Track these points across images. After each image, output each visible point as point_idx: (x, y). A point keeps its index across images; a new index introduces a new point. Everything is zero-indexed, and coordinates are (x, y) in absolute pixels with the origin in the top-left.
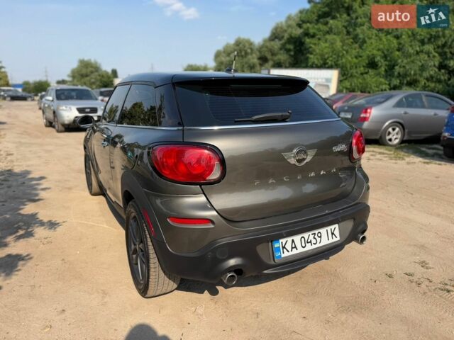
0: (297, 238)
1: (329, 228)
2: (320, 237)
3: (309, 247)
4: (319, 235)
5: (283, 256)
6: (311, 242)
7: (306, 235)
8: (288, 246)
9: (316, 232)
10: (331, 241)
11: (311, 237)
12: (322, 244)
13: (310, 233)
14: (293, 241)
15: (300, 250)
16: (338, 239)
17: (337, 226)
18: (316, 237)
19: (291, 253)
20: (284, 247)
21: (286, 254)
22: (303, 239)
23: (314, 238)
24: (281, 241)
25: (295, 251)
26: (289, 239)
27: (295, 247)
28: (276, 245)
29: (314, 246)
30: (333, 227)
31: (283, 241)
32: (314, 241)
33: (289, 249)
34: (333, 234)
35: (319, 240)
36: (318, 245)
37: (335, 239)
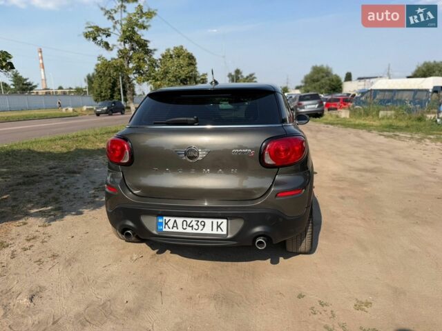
0: (180, 220)
1: (215, 221)
2: (204, 226)
3: (189, 230)
4: (203, 223)
5: (164, 230)
6: (192, 226)
7: (189, 220)
8: (171, 224)
9: (200, 220)
10: (215, 232)
11: (194, 223)
12: (204, 232)
13: (194, 219)
14: (175, 221)
15: (180, 230)
16: (225, 232)
17: (225, 221)
18: (199, 224)
19: (171, 230)
20: (166, 224)
21: (167, 229)
22: (185, 222)
23: (197, 224)
24: (164, 218)
25: (175, 230)
26: (173, 219)
27: (177, 226)
28: (160, 220)
29: (194, 231)
30: (220, 221)
31: (167, 219)
33: (171, 226)
34: (218, 226)
35: (201, 227)
36: (199, 231)
37: (220, 232)
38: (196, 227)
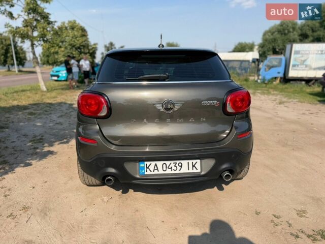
0: (160, 164)
1: (190, 162)
2: (181, 166)
3: (169, 171)
4: (180, 165)
5: (146, 173)
6: (171, 168)
7: (168, 163)
8: (152, 168)
9: (178, 162)
10: (191, 171)
11: (172, 165)
12: (182, 171)
13: (172, 162)
14: (156, 165)
15: (161, 172)
16: (199, 170)
17: (199, 161)
18: (177, 165)
19: (152, 173)
20: (147, 168)
21: (149, 172)
22: (164, 165)
23: (175, 166)
24: (146, 163)
25: (156, 172)
26: (153, 163)
27: (157, 169)
28: (142, 165)
29: (173, 172)
30: (194, 161)
31: (148, 163)
32: (174, 168)
33: (152, 170)
34: (193, 166)
35: (179, 168)
36: (177, 172)
37: (195, 171)
38: (175, 168)
